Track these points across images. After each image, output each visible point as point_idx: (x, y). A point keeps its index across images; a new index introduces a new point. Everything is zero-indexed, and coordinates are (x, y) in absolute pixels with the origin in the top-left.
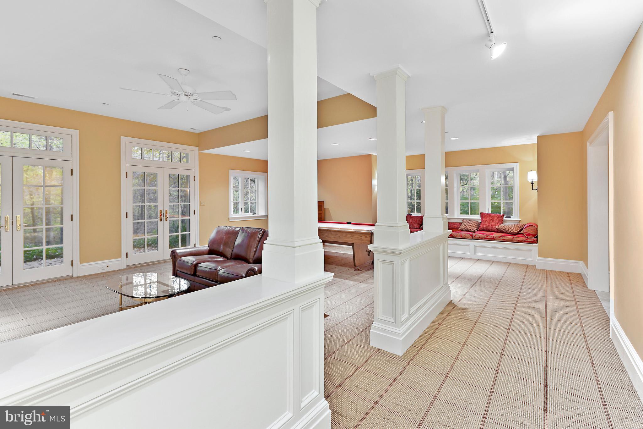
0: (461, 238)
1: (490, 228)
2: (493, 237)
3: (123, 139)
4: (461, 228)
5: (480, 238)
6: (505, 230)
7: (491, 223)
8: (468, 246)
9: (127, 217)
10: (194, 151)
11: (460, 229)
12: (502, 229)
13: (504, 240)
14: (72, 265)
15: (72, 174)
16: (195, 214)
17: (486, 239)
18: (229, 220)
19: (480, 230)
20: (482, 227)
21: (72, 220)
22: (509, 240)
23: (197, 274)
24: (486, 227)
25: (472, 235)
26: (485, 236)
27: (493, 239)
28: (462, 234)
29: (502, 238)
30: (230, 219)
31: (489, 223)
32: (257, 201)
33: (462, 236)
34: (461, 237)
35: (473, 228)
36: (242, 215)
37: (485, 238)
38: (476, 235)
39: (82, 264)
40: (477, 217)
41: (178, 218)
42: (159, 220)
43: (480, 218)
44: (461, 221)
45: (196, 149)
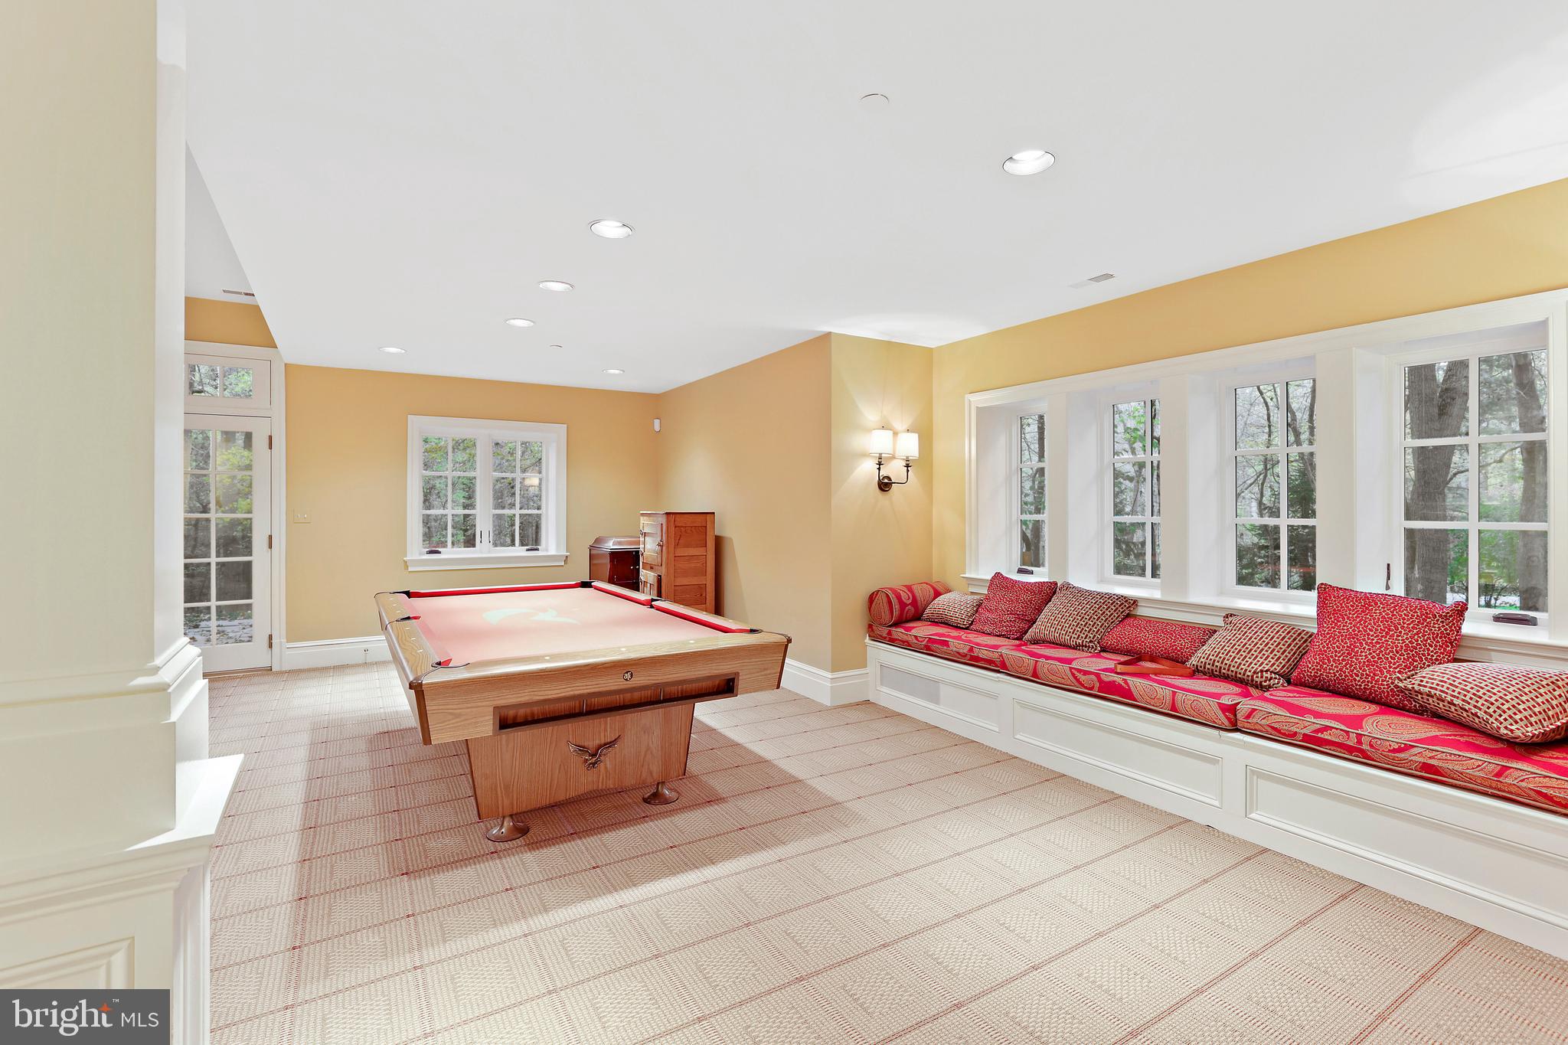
0: (1173, 712)
1: (1359, 682)
2: (1353, 736)
4: (1198, 657)
5: (1272, 728)
6: (1451, 703)
7: (1364, 653)
8: (1212, 760)
11: (1193, 661)
12: (1429, 695)
13: (1430, 773)
16: (270, 546)
17: (1314, 742)
18: (407, 567)
19: (1300, 683)
20: (1310, 666)
22: (1472, 779)
24: (1332, 671)
25: (1231, 709)
26: (1308, 725)
27: (1358, 753)
28: (1180, 696)
29: (1419, 755)
31: (1351, 650)
32: (544, 512)
33: (1179, 704)
34: (1174, 708)
35: (1259, 663)
37: (1307, 738)
38: (1254, 710)
40: (1304, 607)
43: (1312, 611)
44: (1218, 622)
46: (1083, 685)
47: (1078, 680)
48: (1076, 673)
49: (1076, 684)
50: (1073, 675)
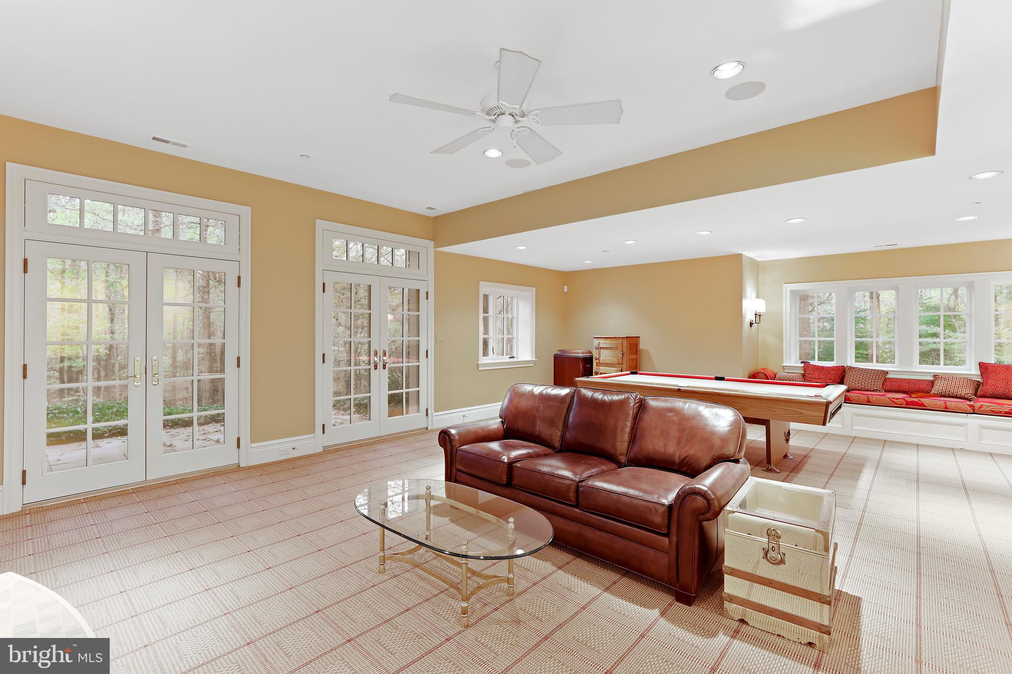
0: (946, 410)
3: (320, 224)
4: (935, 390)
9: (324, 362)
10: (426, 247)
11: (934, 392)
14: (238, 447)
15: (239, 285)
16: (427, 357)
17: (1008, 414)
18: (478, 368)
20: (985, 390)
21: (238, 366)
23: (513, 482)
24: (994, 390)
25: (972, 406)
26: (1005, 408)
28: (948, 404)
30: (480, 366)
32: (515, 336)
34: (946, 408)
35: (965, 391)
36: (493, 359)
38: (981, 406)
39: (253, 445)
41: (401, 365)
42: (374, 367)
44: (931, 378)
45: (431, 244)
46: (897, 404)
47: (894, 402)
48: (893, 400)
49: (892, 403)
50: (891, 400)
